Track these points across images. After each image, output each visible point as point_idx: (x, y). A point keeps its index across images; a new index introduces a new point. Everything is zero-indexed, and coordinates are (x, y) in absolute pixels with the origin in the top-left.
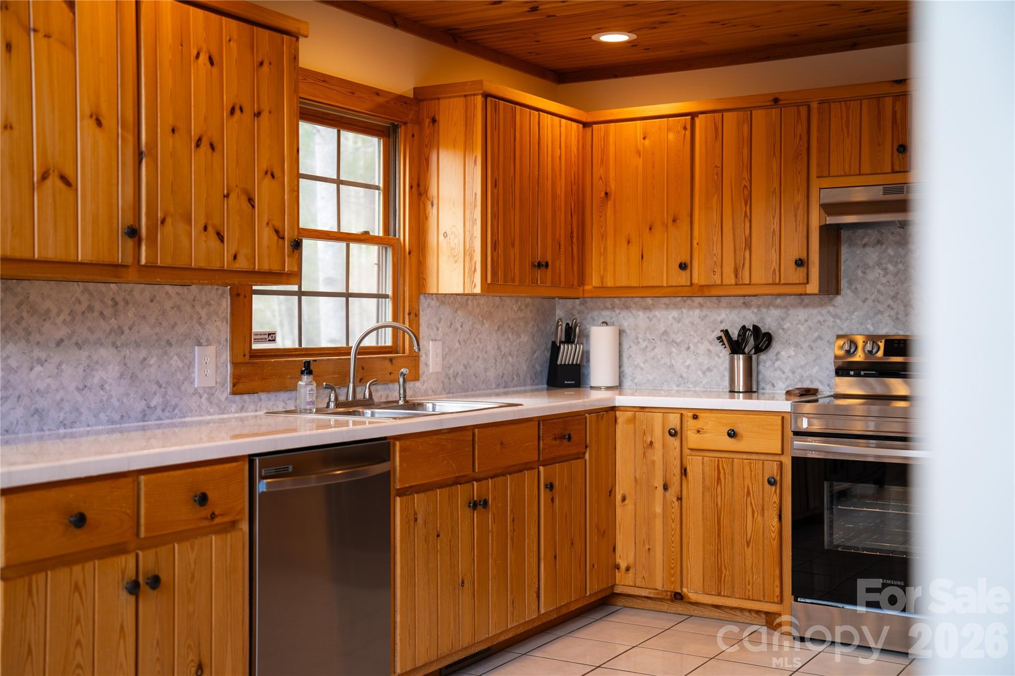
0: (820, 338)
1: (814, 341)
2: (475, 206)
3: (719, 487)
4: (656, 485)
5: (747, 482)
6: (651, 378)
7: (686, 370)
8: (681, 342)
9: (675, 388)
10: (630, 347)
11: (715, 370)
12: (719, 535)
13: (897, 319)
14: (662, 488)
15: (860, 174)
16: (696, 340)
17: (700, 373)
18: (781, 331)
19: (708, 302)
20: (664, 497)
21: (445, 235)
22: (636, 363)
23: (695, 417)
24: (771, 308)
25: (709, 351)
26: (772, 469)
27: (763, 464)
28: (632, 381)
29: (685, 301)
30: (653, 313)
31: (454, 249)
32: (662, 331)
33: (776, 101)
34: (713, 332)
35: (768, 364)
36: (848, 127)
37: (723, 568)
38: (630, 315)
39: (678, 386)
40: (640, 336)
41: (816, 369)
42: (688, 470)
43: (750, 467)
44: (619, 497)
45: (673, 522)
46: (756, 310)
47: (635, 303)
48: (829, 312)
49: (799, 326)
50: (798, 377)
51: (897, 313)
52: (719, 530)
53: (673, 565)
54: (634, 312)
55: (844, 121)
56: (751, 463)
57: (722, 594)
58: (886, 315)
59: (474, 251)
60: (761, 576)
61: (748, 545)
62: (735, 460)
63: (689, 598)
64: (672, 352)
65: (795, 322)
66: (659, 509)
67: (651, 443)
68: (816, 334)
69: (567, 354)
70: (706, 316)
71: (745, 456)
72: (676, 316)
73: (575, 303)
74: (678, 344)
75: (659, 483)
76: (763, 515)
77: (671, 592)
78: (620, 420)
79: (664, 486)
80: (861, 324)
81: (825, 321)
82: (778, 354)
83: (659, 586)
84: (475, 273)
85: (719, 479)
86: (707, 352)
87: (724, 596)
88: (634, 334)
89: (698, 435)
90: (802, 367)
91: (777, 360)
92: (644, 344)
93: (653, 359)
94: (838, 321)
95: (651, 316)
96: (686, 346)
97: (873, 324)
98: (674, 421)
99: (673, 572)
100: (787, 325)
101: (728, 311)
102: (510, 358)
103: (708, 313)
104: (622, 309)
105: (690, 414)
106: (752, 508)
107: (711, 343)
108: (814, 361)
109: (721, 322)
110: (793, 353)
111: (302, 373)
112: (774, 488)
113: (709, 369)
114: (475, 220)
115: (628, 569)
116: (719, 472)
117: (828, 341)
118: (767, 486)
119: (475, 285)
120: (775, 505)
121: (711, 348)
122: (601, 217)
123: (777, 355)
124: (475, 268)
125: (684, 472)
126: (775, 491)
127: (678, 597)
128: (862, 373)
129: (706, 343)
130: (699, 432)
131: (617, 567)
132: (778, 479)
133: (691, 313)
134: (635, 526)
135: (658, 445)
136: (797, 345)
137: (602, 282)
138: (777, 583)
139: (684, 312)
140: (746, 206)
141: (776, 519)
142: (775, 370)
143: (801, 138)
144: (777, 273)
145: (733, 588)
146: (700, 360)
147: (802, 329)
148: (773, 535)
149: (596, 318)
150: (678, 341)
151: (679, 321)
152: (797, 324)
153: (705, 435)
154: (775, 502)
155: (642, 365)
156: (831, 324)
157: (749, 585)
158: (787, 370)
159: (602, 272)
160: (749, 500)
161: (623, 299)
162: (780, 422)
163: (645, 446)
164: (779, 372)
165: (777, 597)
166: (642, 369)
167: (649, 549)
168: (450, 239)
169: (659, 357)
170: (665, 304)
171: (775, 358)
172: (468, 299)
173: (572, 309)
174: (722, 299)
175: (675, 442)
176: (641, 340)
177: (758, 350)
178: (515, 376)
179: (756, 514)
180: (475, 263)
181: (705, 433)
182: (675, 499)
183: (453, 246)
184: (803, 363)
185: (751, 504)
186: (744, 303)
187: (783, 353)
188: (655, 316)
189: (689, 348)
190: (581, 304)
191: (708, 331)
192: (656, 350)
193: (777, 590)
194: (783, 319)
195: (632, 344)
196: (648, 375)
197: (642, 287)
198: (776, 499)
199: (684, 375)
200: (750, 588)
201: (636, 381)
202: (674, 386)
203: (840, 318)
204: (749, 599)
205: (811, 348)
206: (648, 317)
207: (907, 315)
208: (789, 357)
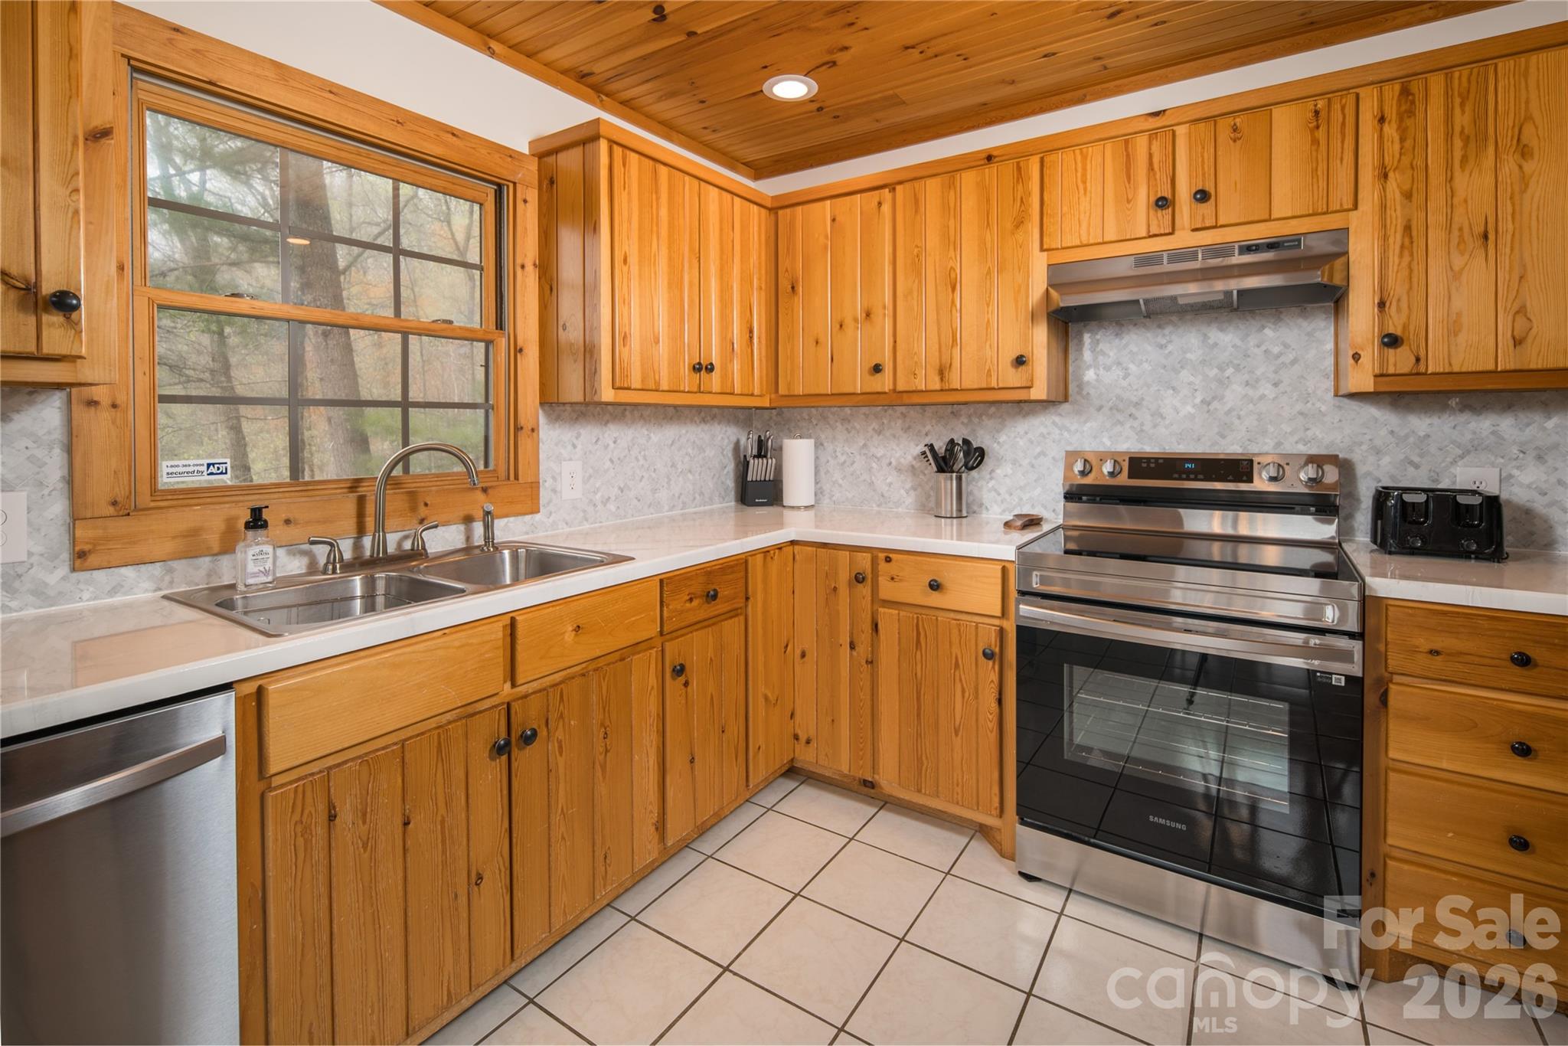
0: (1043, 454)
1: (1036, 458)
2: (595, 288)
3: (918, 653)
4: (841, 642)
5: (955, 650)
6: (850, 496)
7: (887, 488)
8: (881, 457)
9: (876, 508)
10: (828, 462)
12: (919, 716)
13: (1142, 431)
14: (848, 646)
15: (1102, 242)
16: (898, 455)
17: (902, 492)
18: (995, 445)
19: (912, 412)
20: (851, 655)
21: (564, 327)
22: (834, 479)
23: (888, 560)
24: (984, 417)
26: (989, 637)
27: (977, 628)
28: (830, 498)
29: (886, 411)
30: (851, 424)
31: (573, 345)
33: (990, 157)
34: (916, 446)
35: (980, 483)
36: (1084, 182)
37: (924, 758)
38: (827, 426)
39: (879, 506)
40: (838, 450)
41: (1039, 490)
42: (880, 626)
43: (960, 630)
44: (798, 652)
45: (863, 691)
47: (833, 414)
48: (1054, 423)
49: (1018, 439)
50: (1017, 500)
51: (1142, 424)
52: (919, 709)
53: (861, 745)
54: (832, 423)
56: (960, 625)
57: (923, 791)
58: (1128, 425)
59: (594, 346)
60: (974, 777)
61: (957, 734)
62: (940, 620)
63: (881, 788)
64: (872, 468)
65: (1013, 435)
66: (845, 674)
68: (1038, 450)
69: (758, 470)
70: (909, 428)
71: (951, 616)
72: (877, 428)
74: (878, 459)
75: (845, 640)
76: (976, 697)
77: (860, 778)
78: (797, 557)
79: (851, 644)
80: (1095, 437)
81: (1049, 434)
82: (992, 471)
83: (845, 768)
85: (918, 642)
87: (925, 794)
88: (831, 447)
89: (892, 585)
90: (1021, 488)
91: (991, 479)
92: (842, 459)
93: (852, 475)
94: (1066, 434)
95: (849, 427)
96: (888, 461)
97: (1110, 437)
98: (864, 562)
99: (861, 753)
100: (1000, 440)
101: (934, 422)
102: (690, 476)
103: (912, 424)
105: (882, 556)
106: (962, 685)
107: (914, 459)
108: (1035, 481)
109: (926, 436)
110: (1010, 471)
112: (991, 663)
114: (595, 305)
115: (808, 742)
116: (918, 634)
117: (1053, 458)
118: (982, 659)
119: (596, 391)
120: (992, 685)
122: (787, 314)
123: (990, 473)
125: (875, 627)
126: (993, 667)
127: (869, 785)
128: (1098, 499)
130: (892, 579)
131: (797, 738)
132: (998, 652)
133: (893, 423)
134: (817, 691)
135: (843, 593)
136: (1015, 462)
137: (789, 389)
138: (996, 790)
139: (885, 422)
140: (953, 291)
141: (994, 705)
142: (989, 491)
143: (1022, 200)
144: (993, 374)
145: (937, 787)
147: (1021, 443)
148: (990, 724)
150: (879, 455)
151: (879, 433)
152: (1015, 437)
153: (900, 585)
154: (992, 681)
155: (840, 481)
156: (1058, 438)
157: (957, 786)
158: (1003, 490)
159: (789, 377)
160: (957, 673)
161: (820, 409)
162: (999, 574)
163: (828, 593)
164: (993, 494)
165: (996, 809)
166: (840, 486)
167: (833, 721)
168: (569, 332)
169: (858, 472)
170: (865, 414)
171: (988, 476)
172: (625, 410)
173: (769, 420)
174: (927, 408)
175: (864, 592)
176: (838, 454)
177: (969, 467)
178: (697, 496)
179: (967, 695)
181: (901, 580)
182: (864, 662)
183: (573, 341)
184: (1022, 484)
185: (961, 680)
186: (952, 413)
187: (998, 471)
188: (854, 429)
190: (778, 414)
191: (911, 445)
192: (855, 465)
193: (995, 799)
194: (998, 433)
195: (830, 459)
197: (833, 395)
198: (994, 677)
199: (886, 495)
200: (959, 790)
201: (834, 498)
203: (1069, 431)
204: (957, 804)
205: (1033, 466)
206: (847, 429)
207: (1155, 426)
208: (1005, 476)
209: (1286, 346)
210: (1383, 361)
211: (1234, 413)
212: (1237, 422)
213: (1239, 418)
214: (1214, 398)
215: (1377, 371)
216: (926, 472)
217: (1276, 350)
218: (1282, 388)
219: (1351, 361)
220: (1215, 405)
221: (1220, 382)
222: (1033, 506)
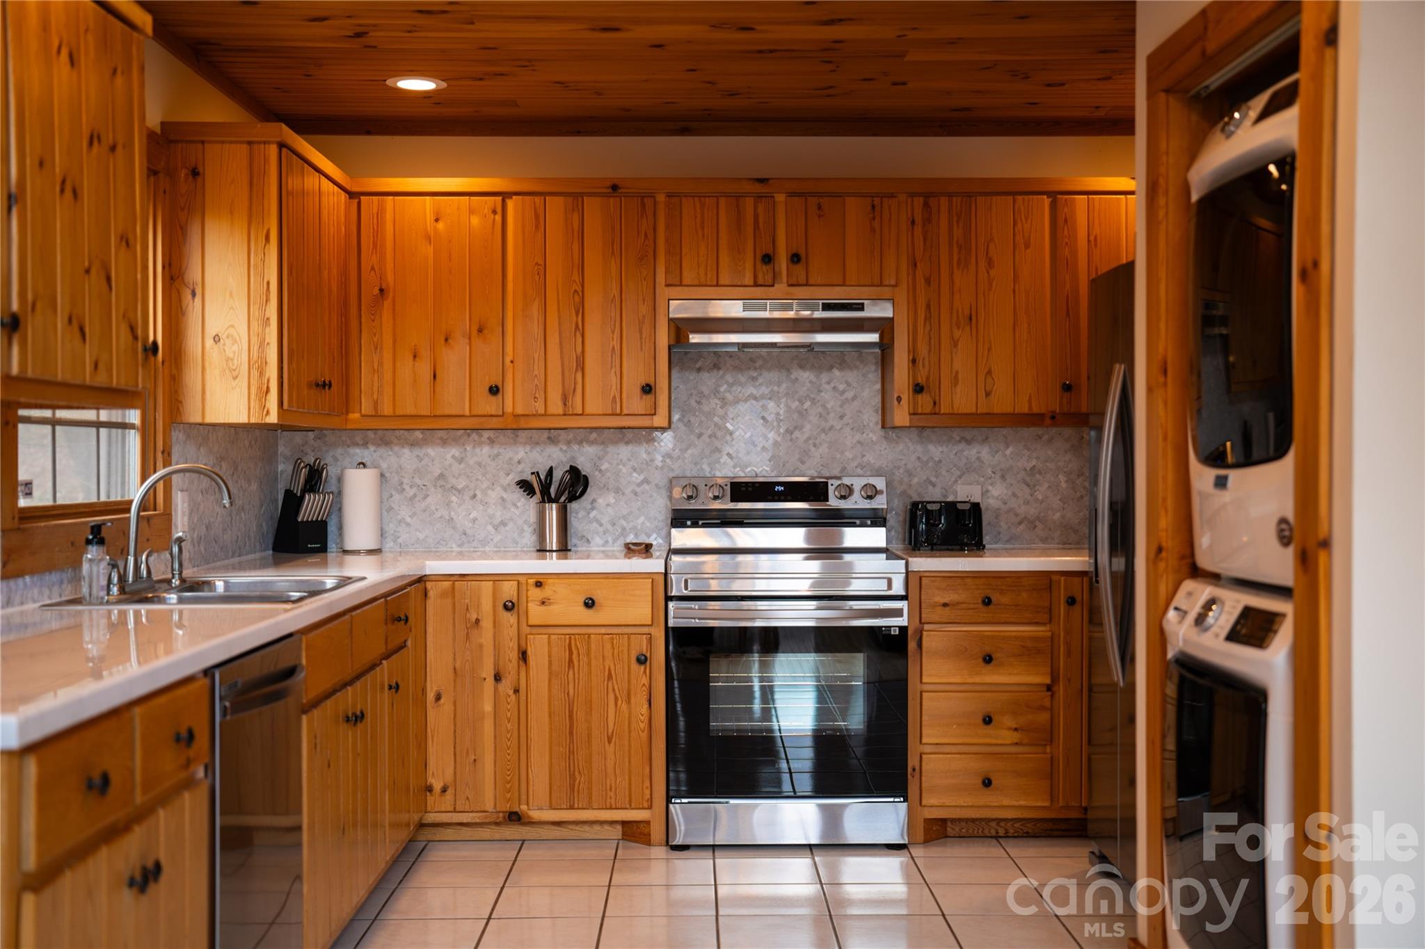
0: (646, 481)
1: (639, 485)
2: (267, 300)
3: (571, 672)
4: (484, 675)
5: (609, 663)
6: (421, 536)
7: (471, 525)
8: (464, 488)
9: (456, 549)
10: (390, 496)
11: (511, 525)
12: (571, 733)
13: (737, 457)
14: (493, 678)
15: (717, 285)
16: (485, 485)
17: (490, 528)
18: (597, 473)
19: (501, 437)
20: (496, 690)
21: (217, 339)
22: (399, 517)
23: (539, 584)
24: (584, 444)
25: (503, 499)
26: (640, 645)
27: (629, 638)
28: (395, 541)
29: (469, 435)
30: (424, 451)
31: (232, 360)
32: (437, 474)
33: (615, 187)
34: (508, 475)
35: (581, 514)
36: (703, 228)
37: (577, 773)
38: (390, 453)
39: (460, 546)
40: (405, 481)
41: (642, 519)
42: (529, 652)
43: (612, 643)
44: (431, 696)
45: (509, 722)
46: (564, 448)
47: (399, 438)
49: (621, 467)
50: (620, 530)
51: (737, 451)
52: (571, 726)
53: (509, 778)
54: (396, 449)
55: (698, 220)
56: (613, 638)
57: (576, 806)
59: (266, 363)
60: (627, 778)
61: (609, 742)
62: (592, 636)
63: (529, 817)
64: (451, 502)
65: (615, 462)
66: (488, 708)
67: (477, 621)
68: (641, 477)
69: (311, 508)
70: (498, 455)
71: (603, 630)
72: (457, 454)
73: (307, 436)
74: (459, 491)
75: (488, 672)
76: (629, 702)
77: (503, 812)
78: (431, 594)
79: (495, 676)
80: (696, 464)
81: (652, 460)
82: (594, 501)
83: (489, 806)
84: (269, 394)
85: (571, 661)
86: (500, 501)
87: (578, 809)
88: (397, 479)
89: (543, 608)
90: (624, 518)
91: (593, 509)
92: (411, 492)
93: (424, 511)
94: (669, 461)
95: (421, 455)
96: (471, 493)
97: (709, 464)
98: (509, 590)
99: (508, 786)
100: (605, 466)
101: (528, 448)
103: (501, 450)
104: (378, 445)
105: (531, 581)
106: (615, 695)
107: (505, 490)
108: (639, 509)
109: (519, 462)
110: (612, 501)
111: (88, 542)
112: (642, 667)
113: (503, 523)
114: (268, 319)
115: (444, 790)
116: (571, 653)
117: (657, 485)
118: (634, 665)
119: (268, 412)
120: (644, 688)
121: (505, 496)
122: (373, 321)
123: (592, 503)
124: (268, 388)
125: (524, 656)
126: (645, 671)
127: (515, 818)
128: (700, 522)
129: (499, 489)
130: (543, 603)
131: (430, 789)
132: (648, 655)
133: (478, 450)
134: (455, 731)
135: (487, 624)
136: (618, 490)
137: (376, 409)
138: (647, 783)
139: (468, 449)
140: (577, 315)
141: (646, 706)
142: (591, 522)
143: (646, 235)
144: (618, 400)
145: (590, 798)
146: (490, 511)
147: (624, 470)
148: (642, 726)
149: (340, 457)
150: (460, 487)
151: (461, 461)
152: (618, 464)
153: (551, 607)
154: (644, 685)
155: (408, 520)
156: (660, 464)
157: (611, 790)
158: (605, 520)
159: (375, 395)
160: (610, 684)
161: (380, 433)
162: (650, 586)
163: (468, 626)
164: (595, 525)
165: (647, 801)
166: (408, 525)
167: (475, 760)
168: (224, 345)
169: (433, 508)
170: (441, 438)
171: (590, 507)
173: (303, 446)
175: (509, 618)
176: (405, 486)
177: (573, 498)
179: (619, 702)
180: (268, 381)
181: (552, 604)
182: (511, 692)
183: (231, 355)
184: (625, 513)
185: (614, 690)
186: (549, 438)
187: (600, 501)
188: (427, 455)
189: (474, 496)
190: (315, 439)
191: (502, 474)
192: (429, 500)
193: (647, 792)
194: (600, 458)
195: (394, 493)
196: (418, 533)
197: (435, 416)
198: (645, 681)
199: (469, 532)
200: (612, 794)
201: (400, 540)
202: (454, 545)
204: (611, 808)
205: (636, 494)
206: (418, 456)
207: (748, 453)
208: (608, 505)
209: (848, 384)
210: (915, 404)
211: (811, 442)
212: (813, 449)
213: (815, 446)
214: (796, 428)
215: (912, 411)
216: (519, 504)
217: (841, 387)
218: (846, 419)
219: (896, 402)
220: (797, 434)
221: (800, 413)
222: (636, 535)
